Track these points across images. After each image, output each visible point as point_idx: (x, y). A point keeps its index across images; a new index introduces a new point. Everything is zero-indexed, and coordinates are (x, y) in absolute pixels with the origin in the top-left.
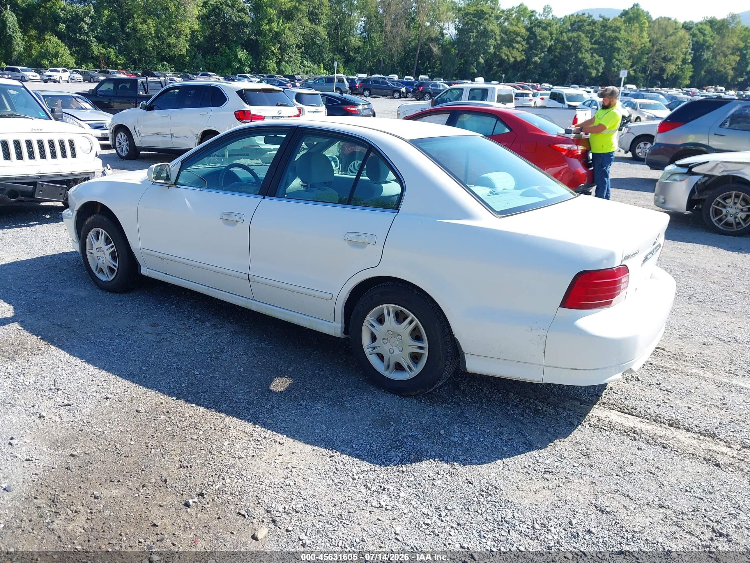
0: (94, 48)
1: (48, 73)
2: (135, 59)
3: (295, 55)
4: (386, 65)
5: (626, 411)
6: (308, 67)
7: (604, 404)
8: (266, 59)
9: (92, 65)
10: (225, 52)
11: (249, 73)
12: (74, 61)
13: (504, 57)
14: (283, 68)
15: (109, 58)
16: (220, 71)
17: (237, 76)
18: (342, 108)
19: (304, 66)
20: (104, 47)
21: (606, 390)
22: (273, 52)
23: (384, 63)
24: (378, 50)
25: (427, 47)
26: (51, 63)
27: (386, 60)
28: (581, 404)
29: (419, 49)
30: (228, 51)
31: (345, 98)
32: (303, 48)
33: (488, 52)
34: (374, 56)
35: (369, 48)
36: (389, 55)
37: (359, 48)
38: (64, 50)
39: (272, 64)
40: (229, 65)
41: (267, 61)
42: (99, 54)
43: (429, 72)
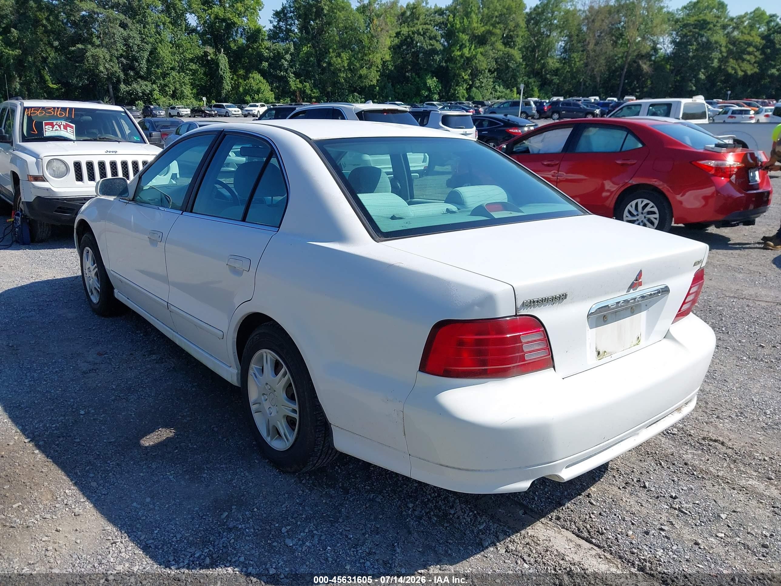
0: (292, 83)
1: (248, 108)
2: (328, 93)
3: (487, 80)
4: (587, 87)
5: (586, 534)
6: (499, 92)
7: (558, 518)
8: (457, 86)
9: (289, 99)
10: (415, 81)
11: (438, 100)
12: (273, 96)
13: (730, 71)
14: (472, 94)
15: (304, 92)
16: (409, 100)
17: (425, 104)
18: (504, 130)
19: (496, 91)
20: (300, 82)
21: (581, 497)
22: (463, 78)
23: (585, 84)
24: (578, 71)
25: (635, 65)
26: (253, 98)
27: (587, 82)
28: (525, 513)
29: (626, 67)
30: (417, 79)
31: (509, 120)
32: (496, 73)
33: (711, 67)
34: (573, 77)
35: (568, 69)
36: (591, 76)
37: (557, 69)
38: (265, 87)
39: (461, 90)
40: (418, 94)
41: (457, 88)
42: (296, 88)
43: (637, 92)
